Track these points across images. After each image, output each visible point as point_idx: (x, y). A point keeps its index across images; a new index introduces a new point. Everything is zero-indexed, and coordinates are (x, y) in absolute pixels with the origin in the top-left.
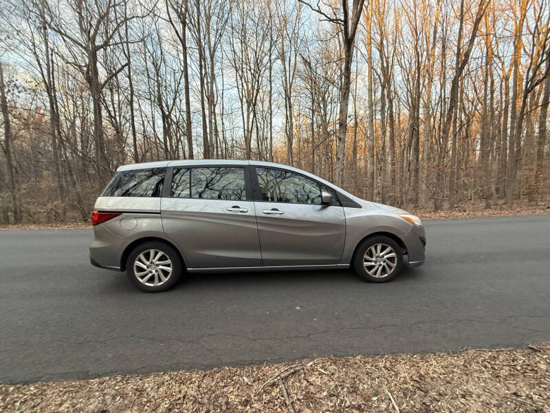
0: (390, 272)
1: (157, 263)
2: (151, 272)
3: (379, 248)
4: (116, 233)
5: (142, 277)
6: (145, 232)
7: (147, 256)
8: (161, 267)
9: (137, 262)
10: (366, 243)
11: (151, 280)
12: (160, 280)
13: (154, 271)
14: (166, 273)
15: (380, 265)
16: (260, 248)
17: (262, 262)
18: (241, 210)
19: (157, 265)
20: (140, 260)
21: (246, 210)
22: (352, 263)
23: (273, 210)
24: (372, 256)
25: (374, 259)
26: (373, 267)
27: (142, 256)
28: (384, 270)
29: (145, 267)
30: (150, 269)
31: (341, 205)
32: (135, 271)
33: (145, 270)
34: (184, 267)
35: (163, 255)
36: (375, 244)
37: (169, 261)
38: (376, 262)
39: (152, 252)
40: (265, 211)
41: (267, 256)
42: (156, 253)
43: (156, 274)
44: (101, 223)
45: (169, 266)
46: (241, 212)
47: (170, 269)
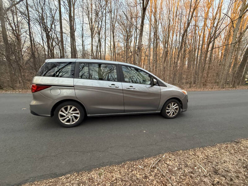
0: (176, 114)
1: (72, 112)
2: (68, 117)
3: (172, 104)
4: (48, 97)
5: (63, 120)
6: (65, 97)
7: (66, 109)
8: (74, 114)
9: (60, 112)
10: (168, 102)
11: (69, 121)
12: (73, 121)
13: (70, 117)
14: (76, 117)
15: (172, 111)
16: (124, 104)
17: (124, 111)
18: (116, 86)
19: (72, 114)
20: (62, 111)
21: (118, 86)
22: (161, 111)
23: (130, 86)
24: (169, 108)
25: (170, 109)
26: (169, 112)
27: (63, 109)
28: (173, 114)
29: (65, 115)
30: (68, 116)
31: (159, 85)
32: (59, 117)
33: (65, 116)
34: (86, 114)
35: (75, 109)
36: (171, 102)
37: (78, 112)
38: (171, 110)
39: (69, 107)
40: (127, 87)
41: (127, 108)
42: (71, 108)
43: (71, 118)
44: (38, 91)
45: (78, 114)
46: (116, 87)
47: (78, 116)
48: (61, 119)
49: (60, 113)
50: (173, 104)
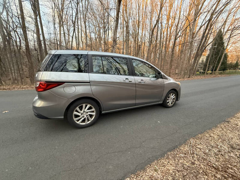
0: (173, 103)
1: (88, 111)
2: (83, 117)
4: (62, 96)
5: (78, 120)
6: (81, 93)
8: (89, 113)
11: (84, 121)
12: (88, 120)
13: (85, 116)
14: (91, 116)
19: (87, 113)
20: (77, 111)
21: (131, 80)
22: (163, 102)
23: (141, 80)
25: (170, 99)
26: (169, 102)
29: (80, 114)
30: (83, 115)
33: (79, 116)
35: (90, 107)
37: (93, 109)
38: (170, 100)
39: (84, 105)
40: (138, 81)
42: (86, 106)
45: (93, 112)
46: (129, 81)
47: (94, 114)
48: (75, 119)
49: (75, 113)
50: (171, 94)
